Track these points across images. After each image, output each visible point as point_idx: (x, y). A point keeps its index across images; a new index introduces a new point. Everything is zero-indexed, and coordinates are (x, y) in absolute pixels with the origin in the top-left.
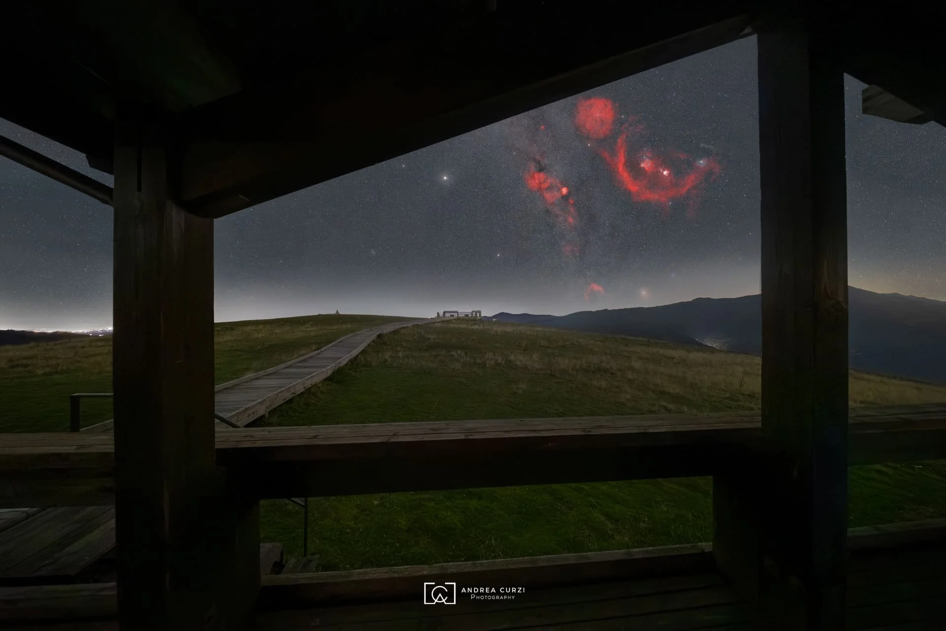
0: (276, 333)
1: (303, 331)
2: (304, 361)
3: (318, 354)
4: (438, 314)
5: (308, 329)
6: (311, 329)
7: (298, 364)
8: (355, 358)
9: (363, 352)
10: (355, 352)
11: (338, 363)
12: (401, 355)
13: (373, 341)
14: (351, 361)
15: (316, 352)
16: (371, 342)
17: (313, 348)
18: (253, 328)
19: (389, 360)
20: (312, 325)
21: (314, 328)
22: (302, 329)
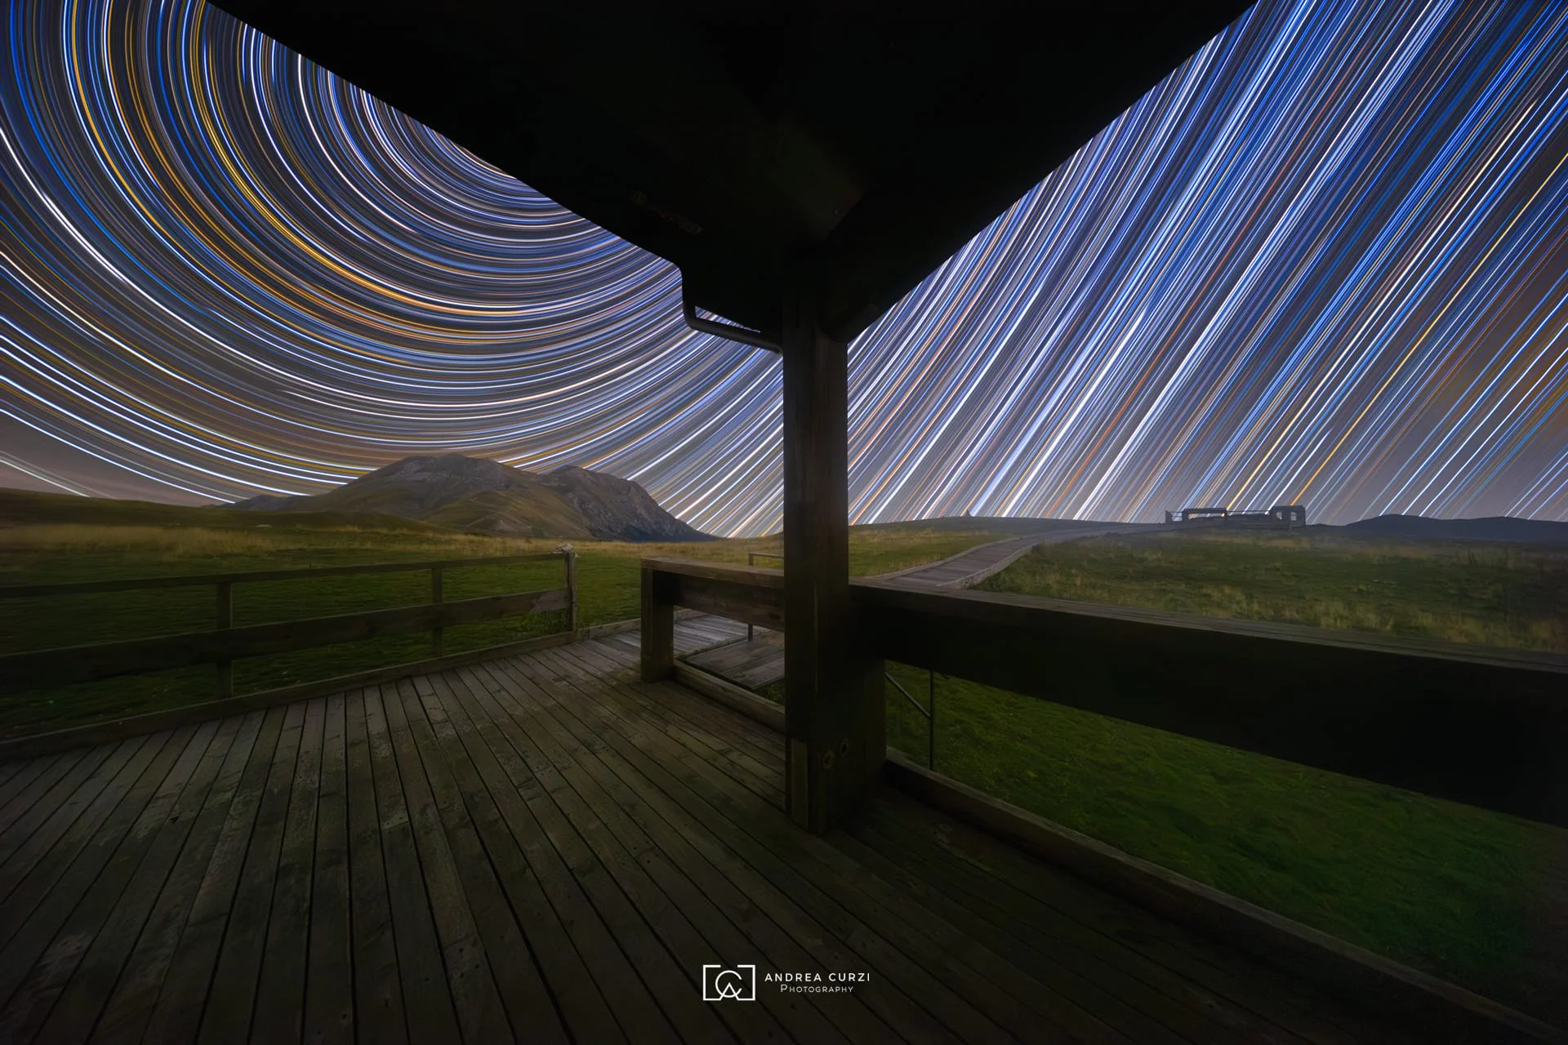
0: (892, 539)
1: (923, 538)
2: (925, 571)
3: (943, 565)
4: (1169, 515)
5: (928, 536)
6: (932, 536)
7: (920, 574)
8: (995, 576)
9: (1008, 569)
10: (996, 568)
11: (969, 579)
12: (1078, 581)
13: (1026, 556)
14: (989, 579)
15: (940, 562)
16: (1022, 557)
17: (936, 558)
18: (868, 532)
19: (1055, 586)
20: (933, 531)
21: (937, 535)
22: (922, 535)
